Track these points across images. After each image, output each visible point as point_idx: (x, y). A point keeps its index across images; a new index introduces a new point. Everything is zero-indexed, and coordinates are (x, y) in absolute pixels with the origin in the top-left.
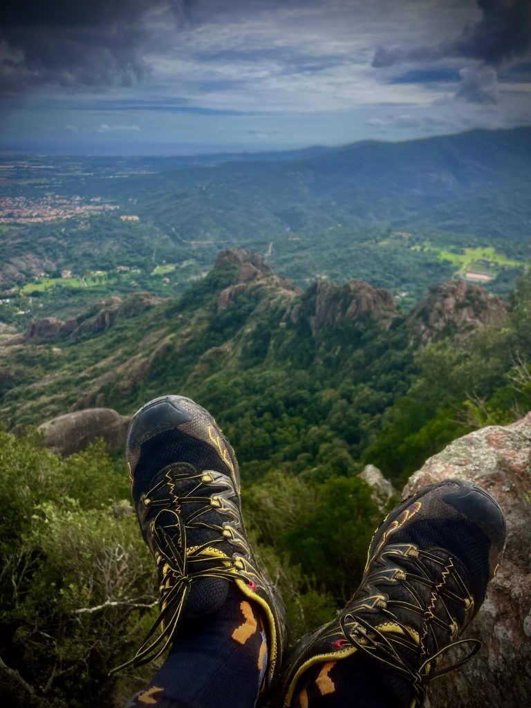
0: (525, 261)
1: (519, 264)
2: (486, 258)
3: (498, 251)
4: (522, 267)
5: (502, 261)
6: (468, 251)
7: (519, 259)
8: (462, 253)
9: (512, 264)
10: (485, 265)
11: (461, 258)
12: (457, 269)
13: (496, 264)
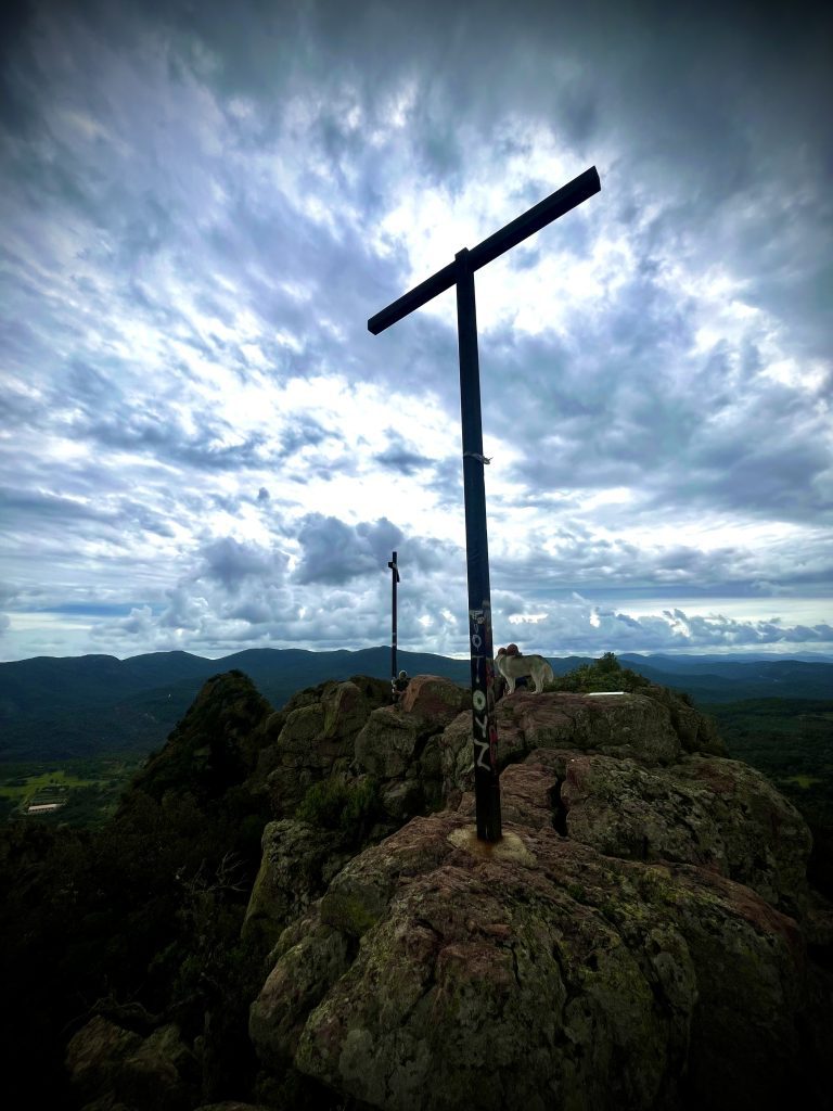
0: (98, 778)
1: (93, 782)
2: (53, 785)
3: (68, 774)
4: (96, 785)
5: (73, 783)
6: (31, 780)
7: (94, 778)
8: (24, 784)
9: (85, 783)
10: (52, 793)
11: (21, 790)
12: (17, 804)
13: (67, 788)
